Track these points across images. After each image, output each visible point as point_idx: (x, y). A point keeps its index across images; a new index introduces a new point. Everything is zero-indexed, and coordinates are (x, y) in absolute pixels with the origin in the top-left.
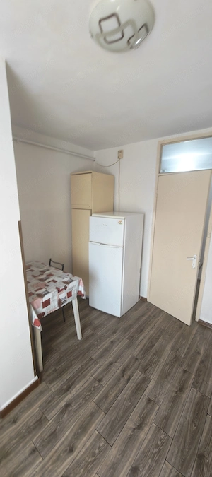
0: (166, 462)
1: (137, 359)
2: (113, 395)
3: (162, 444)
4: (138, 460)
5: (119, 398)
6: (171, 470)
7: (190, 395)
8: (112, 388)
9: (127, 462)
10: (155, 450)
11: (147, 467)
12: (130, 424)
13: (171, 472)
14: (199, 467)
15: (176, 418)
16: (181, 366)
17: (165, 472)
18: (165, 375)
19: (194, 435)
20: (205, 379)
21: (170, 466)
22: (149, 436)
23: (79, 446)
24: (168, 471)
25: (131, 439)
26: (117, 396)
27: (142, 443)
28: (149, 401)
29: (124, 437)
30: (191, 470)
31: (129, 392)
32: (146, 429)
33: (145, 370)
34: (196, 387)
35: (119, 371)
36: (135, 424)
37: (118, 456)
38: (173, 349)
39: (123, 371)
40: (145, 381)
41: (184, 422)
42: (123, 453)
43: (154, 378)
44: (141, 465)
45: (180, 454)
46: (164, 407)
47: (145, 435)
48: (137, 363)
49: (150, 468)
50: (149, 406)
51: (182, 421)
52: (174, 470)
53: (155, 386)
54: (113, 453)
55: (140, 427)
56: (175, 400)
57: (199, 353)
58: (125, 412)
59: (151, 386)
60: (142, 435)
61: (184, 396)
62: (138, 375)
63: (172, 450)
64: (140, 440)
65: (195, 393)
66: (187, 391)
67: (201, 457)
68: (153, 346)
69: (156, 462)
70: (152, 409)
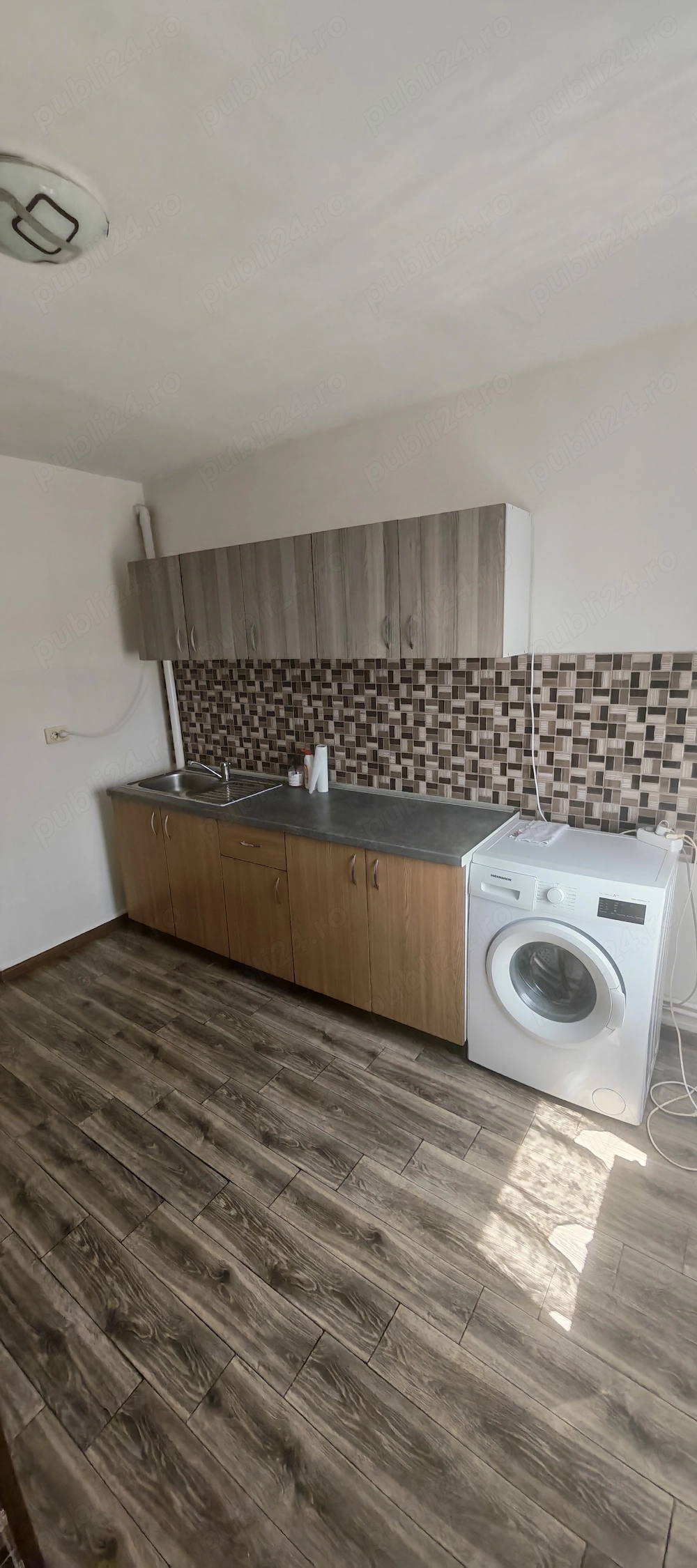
0: (261, 1091)
1: (42, 1127)
2: (122, 1185)
3: (236, 1094)
4: (254, 1133)
5: (135, 1170)
6: (270, 1086)
7: (166, 1039)
8: (103, 1191)
9: (255, 1152)
10: (244, 1105)
11: (264, 1120)
12: (197, 1146)
13: (273, 1088)
14: (270, 1052)
15: (199, 1066)
16: (102, 1040)
17: (273, 1095)
18: (114, 1070)
19: (228, 1047)
20: (145, 1010)
21: (267, 1087)
22: (222, 1113)
23: (220, 1258)
24: (271, 1091)
25: (223, 1145)
26: (129, 1176)
27: (230, 1126)
28: (160, 1106)
29: (217, 1158)
30: (271, 1062)
31: (128, 1147)
32: (209, 1116)
33: (83, 1109)
34: (157, 1028)
35: (61, 1175)
36: (198, 1136)
37: (246, 1169)
38: (51, 1045)
39: (64, 1159)
40: (112, 1112)
41: (209, 1057)
42: (243, 1159)
43: (111, 1091)
44: (261, 1128)
45: (252, 1072)
46: (179, 1083)
47: (219, 1118)
48: (55, 1126)
49: (265, 1116)
50: (170, 1106)
51: (207, 1060)
52: (271, 1083)
53: (132, 1093)
54: (241, 1179)
55: (204, 1127)
56: (172, 1064)
57: (87, 1004)
58: (169, 1155)
59: (130, 1101)
60: (218, 1124)
61: (167, 1047)
62: (93, 1126)
63: (245, 1082)
64: (225, 1128)
65: (166, 1031)
66: (160, 1041)
67: (258, 1048)
68: (18, 1084)
69: (258, 1106)
70: (178, 1104)
